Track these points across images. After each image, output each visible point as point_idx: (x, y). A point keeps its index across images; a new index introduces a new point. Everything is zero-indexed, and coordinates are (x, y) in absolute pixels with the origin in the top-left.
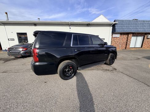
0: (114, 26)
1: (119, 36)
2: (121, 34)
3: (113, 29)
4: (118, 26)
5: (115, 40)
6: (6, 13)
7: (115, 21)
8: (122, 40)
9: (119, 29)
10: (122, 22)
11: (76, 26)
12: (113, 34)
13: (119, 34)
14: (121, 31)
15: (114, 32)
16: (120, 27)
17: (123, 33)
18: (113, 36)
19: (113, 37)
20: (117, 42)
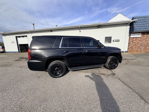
0: (131, 24)
1: (140, 36)
2: (143, 33)
3: (130, 28)
4: (138, 23)
5: (134, 42)
6: (33, 24)
7: (133, 19)
8: (146, 41)
9: (140, 28)
10: (144, 19)
11: (86, 29)
12: (131, 34)
13: (141, 34)
14: (142, 30)
15: (131, 31)
16: (142, 25)
17: (147, 32)
18: (131, 36)
19: (131, 38)
20: (138, 43)
